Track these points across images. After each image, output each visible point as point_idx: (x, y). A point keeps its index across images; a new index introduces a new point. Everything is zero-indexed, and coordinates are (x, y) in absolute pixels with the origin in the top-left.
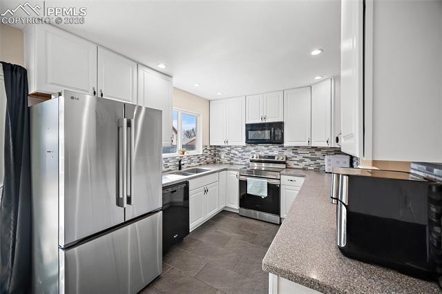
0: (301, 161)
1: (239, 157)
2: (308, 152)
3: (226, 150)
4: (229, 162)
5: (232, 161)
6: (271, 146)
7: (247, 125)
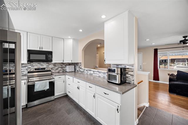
0: (57, 69)
2: (60, 65)
6: (42, 63)
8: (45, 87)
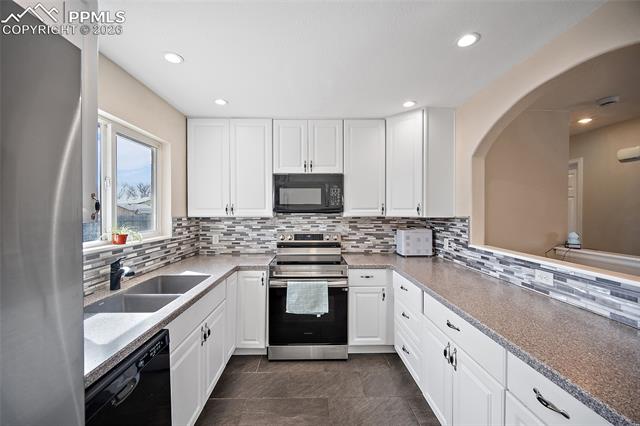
0: (362, 240)
1: (253, 240)
2: (372, 226)
3: (223, 226)
4: (230, 251)
5: (237, 248)
6: (314, 218)
7: (276, 177)
8: (316, 304)
